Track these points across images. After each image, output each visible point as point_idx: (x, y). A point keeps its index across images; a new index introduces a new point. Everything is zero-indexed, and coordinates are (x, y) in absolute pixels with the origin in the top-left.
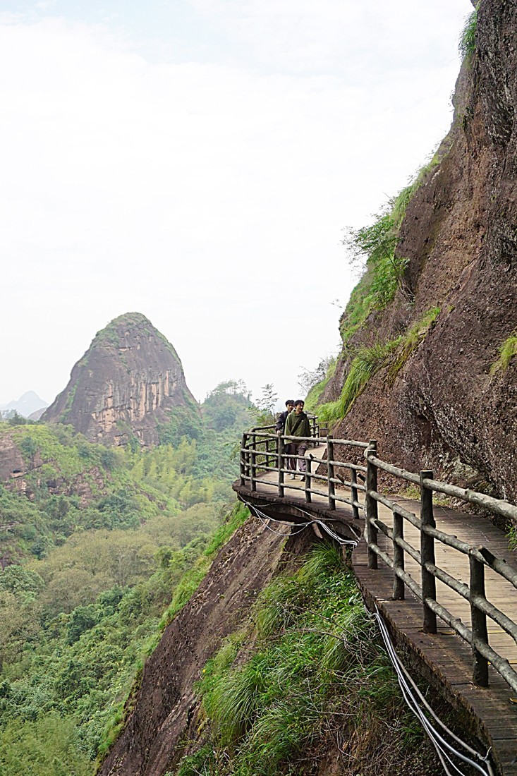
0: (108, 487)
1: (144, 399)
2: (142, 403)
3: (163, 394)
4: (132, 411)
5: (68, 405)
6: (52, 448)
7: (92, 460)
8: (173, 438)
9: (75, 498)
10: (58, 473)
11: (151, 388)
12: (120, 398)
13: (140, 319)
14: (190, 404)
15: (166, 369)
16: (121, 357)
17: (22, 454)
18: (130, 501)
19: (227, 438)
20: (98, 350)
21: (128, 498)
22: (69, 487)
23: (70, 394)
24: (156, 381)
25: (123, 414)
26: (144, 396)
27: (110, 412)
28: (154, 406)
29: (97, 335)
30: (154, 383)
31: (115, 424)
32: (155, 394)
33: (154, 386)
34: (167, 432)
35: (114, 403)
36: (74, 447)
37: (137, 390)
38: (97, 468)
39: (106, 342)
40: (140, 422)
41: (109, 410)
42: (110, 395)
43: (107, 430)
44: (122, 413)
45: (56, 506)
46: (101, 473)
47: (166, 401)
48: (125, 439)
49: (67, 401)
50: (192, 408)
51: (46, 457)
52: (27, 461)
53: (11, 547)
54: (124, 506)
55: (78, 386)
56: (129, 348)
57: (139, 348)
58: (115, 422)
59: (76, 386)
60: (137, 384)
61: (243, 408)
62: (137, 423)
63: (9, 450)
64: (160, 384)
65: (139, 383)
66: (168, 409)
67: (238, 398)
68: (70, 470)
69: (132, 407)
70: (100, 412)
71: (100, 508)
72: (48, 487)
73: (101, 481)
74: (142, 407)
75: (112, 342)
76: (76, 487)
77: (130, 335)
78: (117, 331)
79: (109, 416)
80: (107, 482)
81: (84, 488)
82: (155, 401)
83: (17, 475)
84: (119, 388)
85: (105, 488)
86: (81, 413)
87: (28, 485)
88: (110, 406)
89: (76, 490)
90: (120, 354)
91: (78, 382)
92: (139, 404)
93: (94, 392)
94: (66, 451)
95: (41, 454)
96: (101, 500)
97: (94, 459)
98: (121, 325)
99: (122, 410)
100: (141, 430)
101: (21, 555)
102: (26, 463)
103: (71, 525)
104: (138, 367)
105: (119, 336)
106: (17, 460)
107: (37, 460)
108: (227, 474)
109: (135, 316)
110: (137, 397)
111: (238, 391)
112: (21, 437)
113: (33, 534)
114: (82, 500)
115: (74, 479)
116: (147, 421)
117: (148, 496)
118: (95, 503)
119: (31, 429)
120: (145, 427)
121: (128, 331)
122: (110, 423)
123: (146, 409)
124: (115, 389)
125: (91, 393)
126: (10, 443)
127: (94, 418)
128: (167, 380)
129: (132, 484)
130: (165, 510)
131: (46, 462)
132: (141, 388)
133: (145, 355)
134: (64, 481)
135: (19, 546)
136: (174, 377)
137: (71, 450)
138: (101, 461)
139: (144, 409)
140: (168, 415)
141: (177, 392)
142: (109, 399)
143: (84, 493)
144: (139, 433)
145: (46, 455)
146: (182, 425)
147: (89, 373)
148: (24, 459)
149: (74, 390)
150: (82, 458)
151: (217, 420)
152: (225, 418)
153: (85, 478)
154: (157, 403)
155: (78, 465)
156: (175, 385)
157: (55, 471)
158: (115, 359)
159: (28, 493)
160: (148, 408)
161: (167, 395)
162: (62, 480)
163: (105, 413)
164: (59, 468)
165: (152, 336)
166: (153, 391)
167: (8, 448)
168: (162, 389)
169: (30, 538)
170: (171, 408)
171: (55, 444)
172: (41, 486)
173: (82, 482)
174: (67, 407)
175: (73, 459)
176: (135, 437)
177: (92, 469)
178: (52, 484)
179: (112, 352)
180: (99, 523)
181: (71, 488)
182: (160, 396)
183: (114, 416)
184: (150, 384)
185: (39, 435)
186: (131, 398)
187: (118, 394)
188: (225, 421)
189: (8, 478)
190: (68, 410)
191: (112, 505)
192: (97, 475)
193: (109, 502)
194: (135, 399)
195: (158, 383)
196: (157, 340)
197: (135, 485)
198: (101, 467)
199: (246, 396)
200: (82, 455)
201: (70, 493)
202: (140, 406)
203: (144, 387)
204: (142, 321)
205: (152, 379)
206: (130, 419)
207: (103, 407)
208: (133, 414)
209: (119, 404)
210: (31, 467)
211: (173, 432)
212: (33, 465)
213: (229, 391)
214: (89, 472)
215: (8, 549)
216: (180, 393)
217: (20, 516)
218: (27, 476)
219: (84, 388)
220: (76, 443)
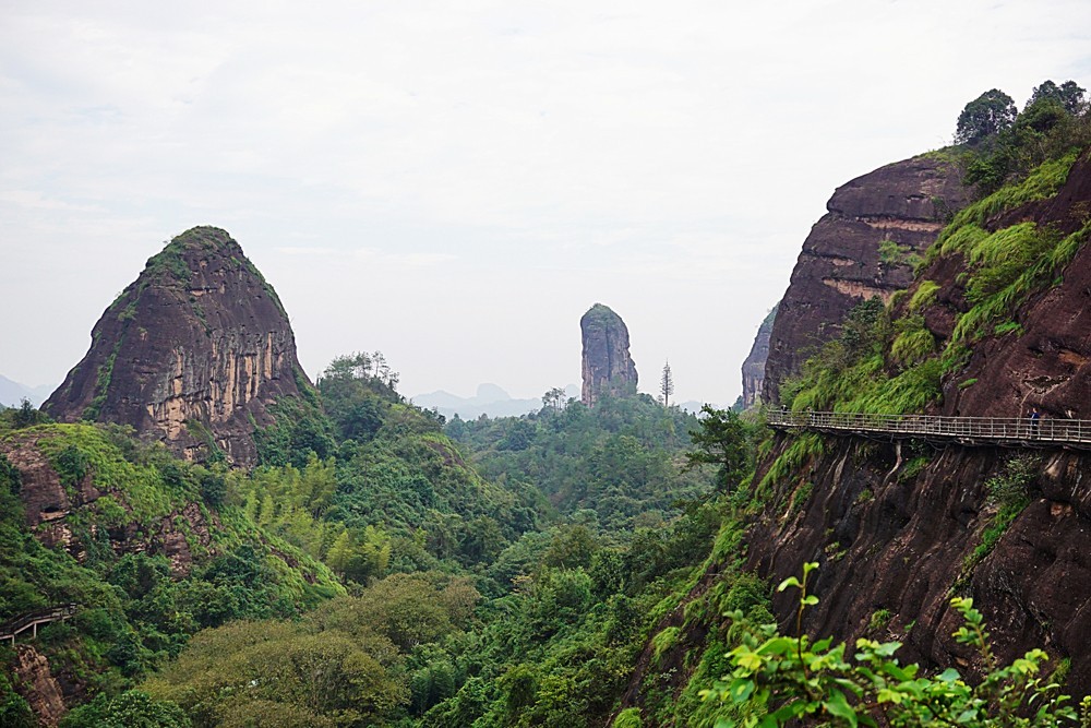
0: (216, 540)
1: (232, 382)
2: (229, 390)
3: (263, 375)
4: (212, 403)
5: (100, 388)
6: (114, 468)
7: (186, 492)
8: (282, 452)
9: (162, 560)
10: (127, 513)
11: (243, 364)
12: (194, 380)
13: (223, 238)
14: (307, 393)
15: (267, 330)
16: (193, 305)
17: (61, 477)
18: (262, 567)
19: (380, 456)
20: (156, 292)
21: (256, 561)
22: (148, 540)
23: (102, 370)
24: (253, 352)
25: (198, 409)
26: (233, 376)
27: (177, 403)
28: (248, 396)
29: (147, 265)
30: (248, 355)
31: (184, 425)
32: (250, 374)
33: (248, 360)
34: (271, 443)
35: (184, 388)
36: (153, 467)
37: (221, 367)
38: (195, 507)
39: (169, 279)
40: (224, 424)
41: (175, 401)
42: (179, 374)
43: (172, 436)
44: (197, 407)
45: (132, 575)
46: (202, 515)
47: (267, 387)
48: (202, 452)
49: (98, 382)
50: (311, 402)
51: (104, 483)
52: (70, 490)
53: (73, 652)
54: (252, 576)
55: (119, 355)
56: (208, 290)
57: (222, 290)
58: (184, 422)
59: (114, 355)
60: (222, 356)
61: (387, 403)
62: (220, 425)
63: (37, 470)
64: (258, 357)
65: (225, 353)
66: (271, 401)
67: (376, 384)
68: (150, 508)
69: (213, 396)
70: (160, 404)
71: (209, 577)
72: (110, 539)
73: (204, 530)
74: (228, 397)
75: (179, 278)
76: (162, 540)
77: (209, 268)
78: (185, 260)
79: (176, 412)
80: (215, 531)
81: (176, 542)
82: (249, 387)
83: (51, 516)
84: (193, 362)
85: (213, 543)
86: (127, 404)
87: (74, 535)
88: (177, 393)
89: (161, 545)
90: (192, 301)
91: (117, 349)
92: (224, 391)
93: (151, 366)
94: (139, 474)
95: (94, 478)
96: (209, 565)
97: (188, 490)
98: (193, 248)
99: (195, 401)
100: (228, 437)
101: (92, 667)
102: (68, 494)
103: (167, 610)
104: (224, 326)
105: (189, 267)
106: (51, 487)
107: (88, 489)
108: (393, 519)
109: (214, 233)
110: (221, 379)
111: (372, 374)
112: (54, 445)
113: (108, 626)
114: (173, 564)
115: (156, 526)
116: (237, 421)
117: (286, 557)
118: (199, 570)
119: (68, 431)
120: (235, 431)
121: (206, 259)
122: (178, 424)
123: (234, 401)
124: (186, 362)
125: (145, 368)
126: (36, 456)
127: (151, 413)
128: (270, 350)
129: (257, 536)
130: (315, 584)
131: (104, 493)
132: (229, 362)
133: (234, 304)
134: (140, 529)
135: (87, 650)
136: (281, 345)
137: (147, 472)
138: (200, 493)
139: (231, 401)
140: (272, 412)
141: (283, 371)
142: (176, 381)
143: (177, 551)
144: (223, 442)
145: (103, 480)
146: (296, 430)
147: (139, 333)
148: (64, 487)
149: (112, 362)
150: (167, 487)
151: (343, 423)
152: (360, 420)
153: (176, 524)
154: (252, 391)
155: (163, 500)
156: (281, 359)
157: (122, 509)
158: (185, 309)
159: (74, 549)
160: (238, 398)
161: (269, 377)
162: (136, 528)
163: (169, 405)
164: (128, 504)
165: (243, 270)
166: (246, 370)
167: (34, 465)
168: (260, 365)
169: (103, 634)
170: (276, 400)
171: (117, 461)
172: (97, 538)
173: (172, 532)
174: (97, 393)
175: (153, 488)
176: (219, 450)
177: (187, 508)
178: (118, 534)
179: (179, 296)
180: (218, 607)
181: (152, 542)
182: (257, 378)
183: (184, 412)
184: (242, 356)
185: (89, 444)
186: (212, 380)
187: (192, 372)
188: (359, 425)
189: (36, 522)
190: (100, 398)
191: (229, 573)
192: (197, 518)
193: (223, 569)
194: (217, 381)
195: (255, 355)
196: (251, 279)
197: (261, 538)
198: (203, 505)
199: (387, 382)
200: (168, 482)
201: (152, 551)
202: (226, 394)
203: (233, 361)
204: (227, 244)
205: (246, 346)
206: (208, 417)
207: (166, 395)
208: (213, 409)
209: (192, 390)
210: (78, 502)
211: (283, 443)
212: (81, 499)
213: (356, 372)
214: (182, 514)
215: (70, 655)
216: (289, 373)
217: (81, 594)
218: (71, 518)
219: (131, 360)
220: (154, 459)
